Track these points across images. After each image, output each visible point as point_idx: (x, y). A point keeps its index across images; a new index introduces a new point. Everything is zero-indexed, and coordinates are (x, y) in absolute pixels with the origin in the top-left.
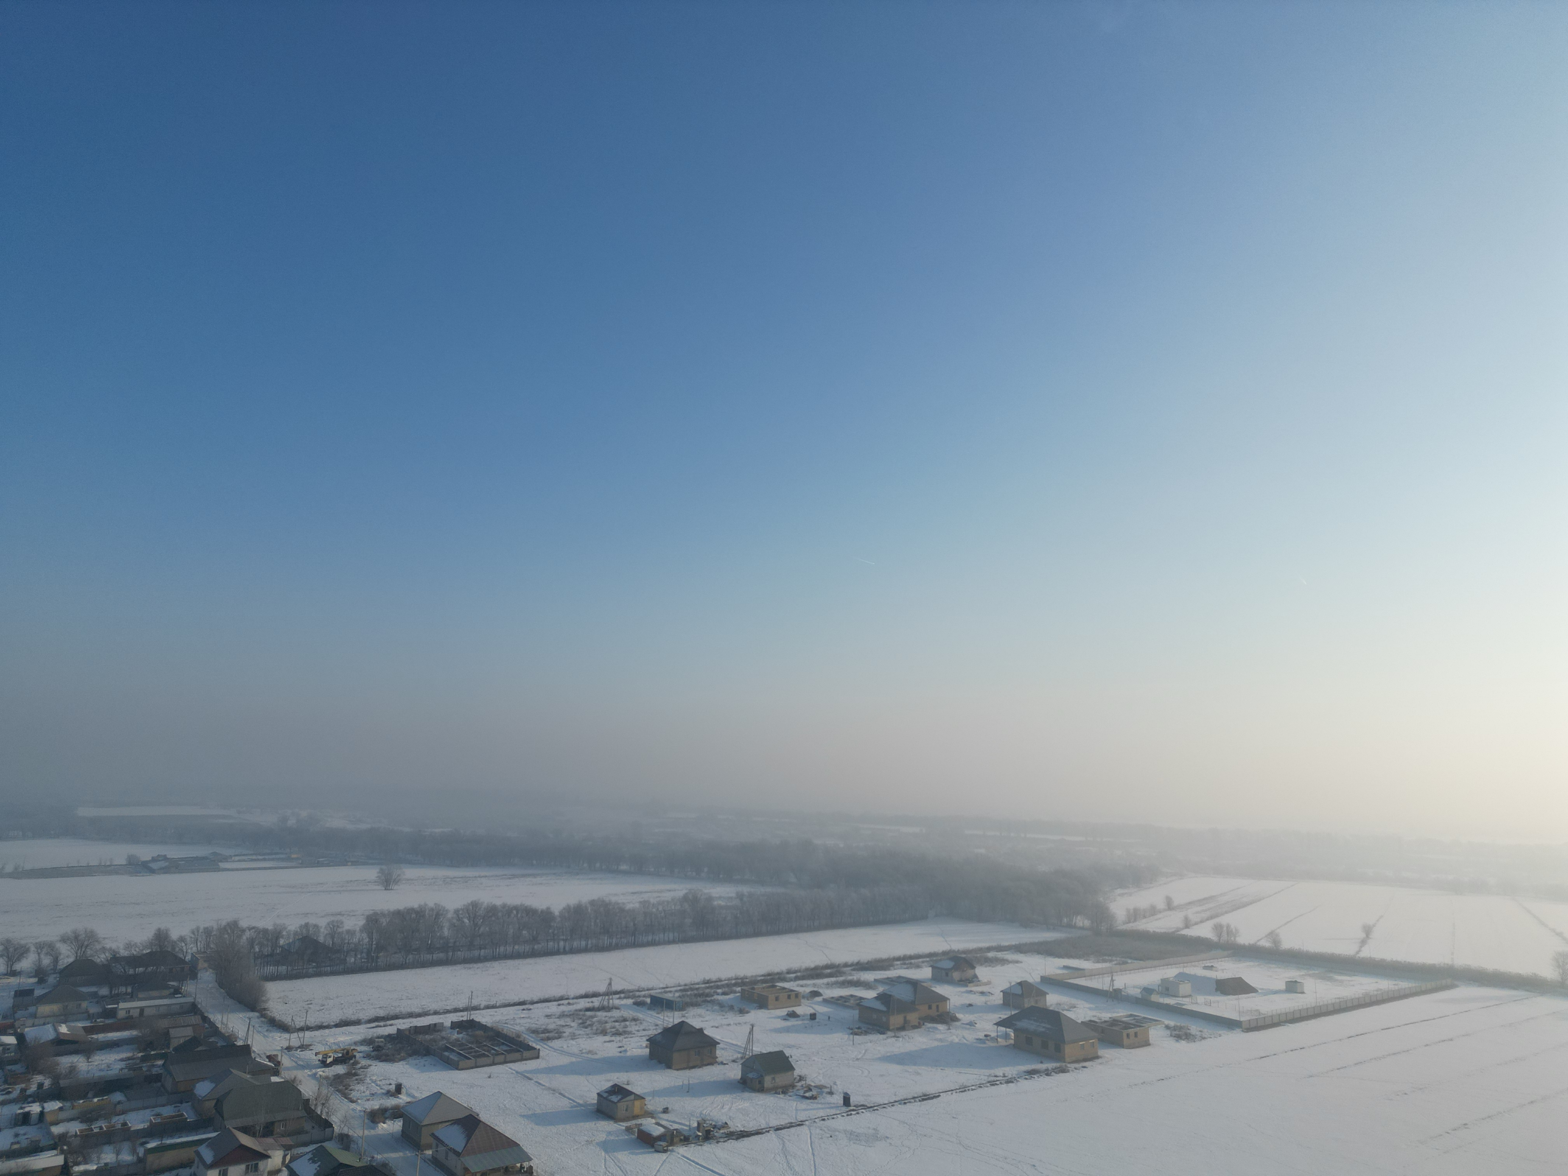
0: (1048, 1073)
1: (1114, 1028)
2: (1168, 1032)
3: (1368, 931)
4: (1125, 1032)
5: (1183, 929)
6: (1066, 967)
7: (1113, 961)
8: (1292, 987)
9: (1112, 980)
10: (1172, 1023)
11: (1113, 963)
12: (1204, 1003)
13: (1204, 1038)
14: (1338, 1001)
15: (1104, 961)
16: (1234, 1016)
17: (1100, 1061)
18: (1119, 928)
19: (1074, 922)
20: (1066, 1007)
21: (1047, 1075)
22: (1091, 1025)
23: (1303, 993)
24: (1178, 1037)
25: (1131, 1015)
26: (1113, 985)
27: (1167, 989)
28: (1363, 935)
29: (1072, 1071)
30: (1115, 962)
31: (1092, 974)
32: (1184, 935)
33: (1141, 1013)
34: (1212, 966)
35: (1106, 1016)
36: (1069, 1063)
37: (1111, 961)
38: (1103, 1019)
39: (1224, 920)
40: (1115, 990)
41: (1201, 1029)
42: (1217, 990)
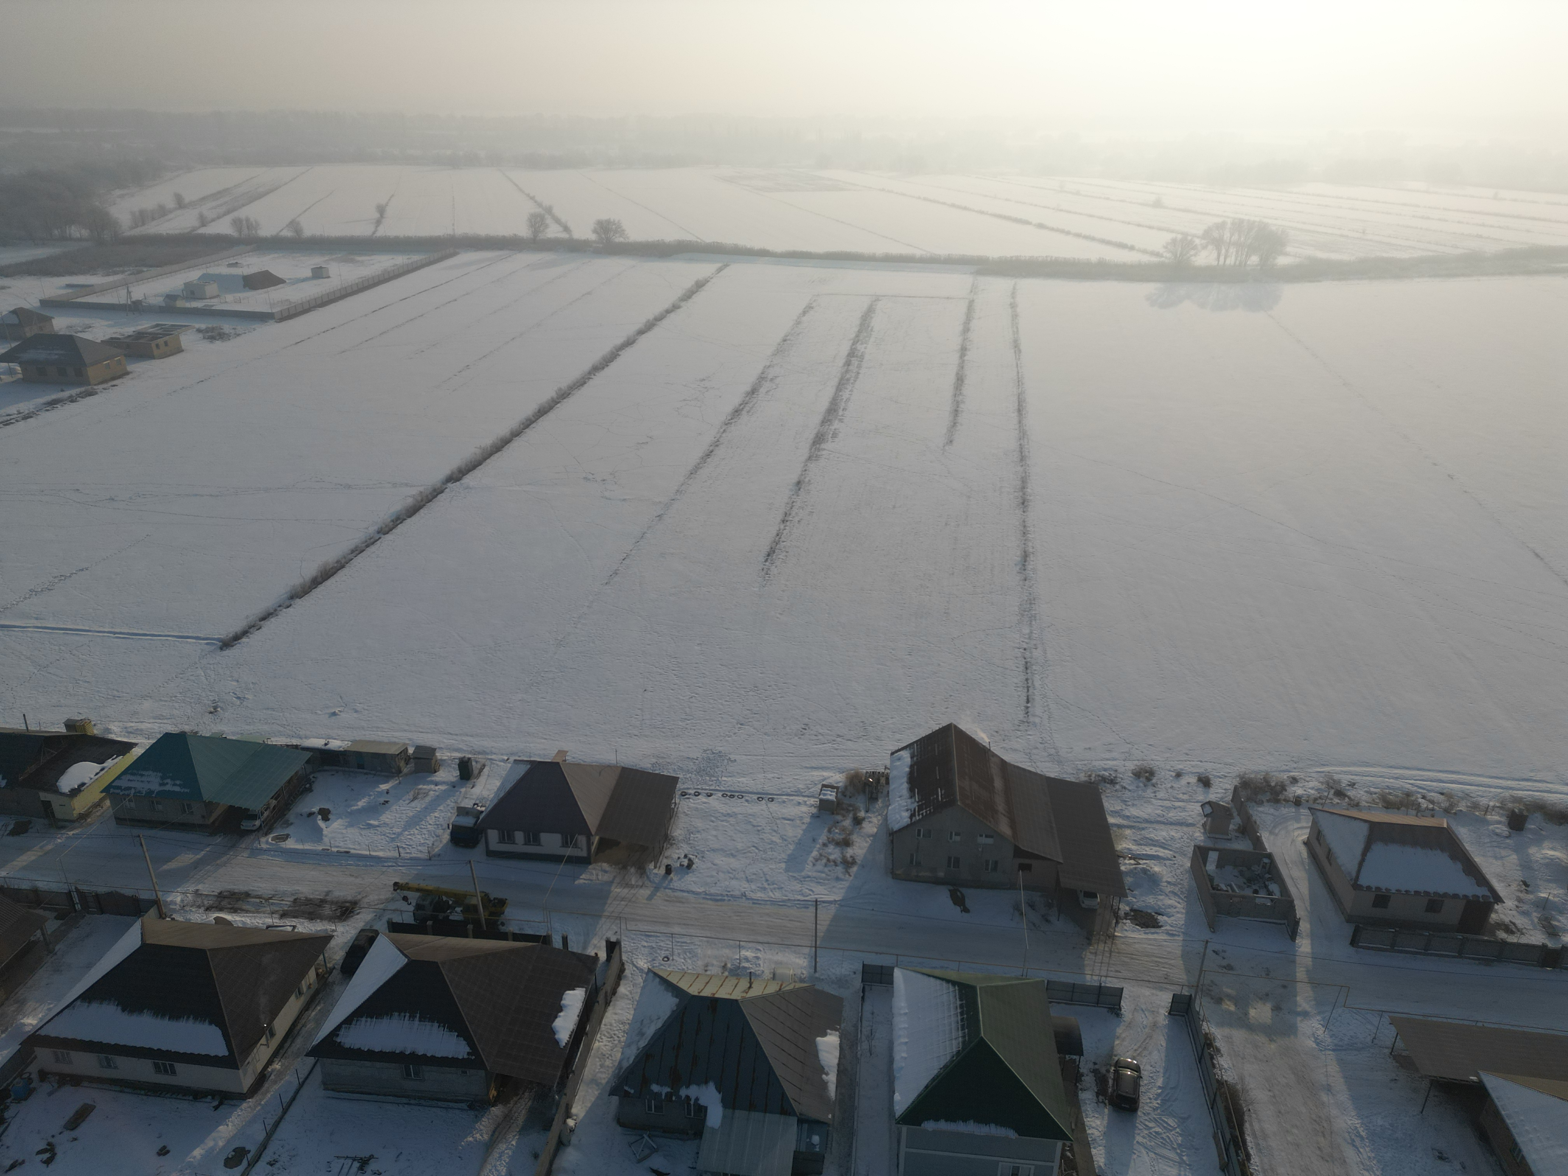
0: (72, 399)
1: (141, 341)
2: (201, 335)
3: (381, 210)
4: (153, 344)
5: (199, 227)
6: (69, 286)
7: (126, 271)
8: (318, 273)
9: (129, 293)
10: (203, 326)
11: (126, 273)
12: (232, 301)
13: (239, 335)
14: (360, 280)
15: (116, 273)
16: (265, 309)
17: (130, 376)
18: (125, 234)
19: (68, 232)
20: (80, 329)
21: (72, 401)
22: (112, 342)
23: (329, 277)
24: (212, 339)
25: (157, 325)
26: (131, 298)
27: (193, 293)
28: (377, 215)
29: (101, 392)
30: (129, 272)
31: (103, 289)
32: (202, 234)
33: (168, 321)
34: (237, 263)
35: (129, 330)
36: (95, 385)
37: (123, 272)
38: (126, 335)
39: (242, 213)
40: (134, 303)
41: (234, 327)
42: (244, 286)
